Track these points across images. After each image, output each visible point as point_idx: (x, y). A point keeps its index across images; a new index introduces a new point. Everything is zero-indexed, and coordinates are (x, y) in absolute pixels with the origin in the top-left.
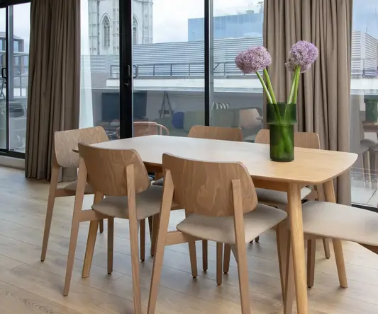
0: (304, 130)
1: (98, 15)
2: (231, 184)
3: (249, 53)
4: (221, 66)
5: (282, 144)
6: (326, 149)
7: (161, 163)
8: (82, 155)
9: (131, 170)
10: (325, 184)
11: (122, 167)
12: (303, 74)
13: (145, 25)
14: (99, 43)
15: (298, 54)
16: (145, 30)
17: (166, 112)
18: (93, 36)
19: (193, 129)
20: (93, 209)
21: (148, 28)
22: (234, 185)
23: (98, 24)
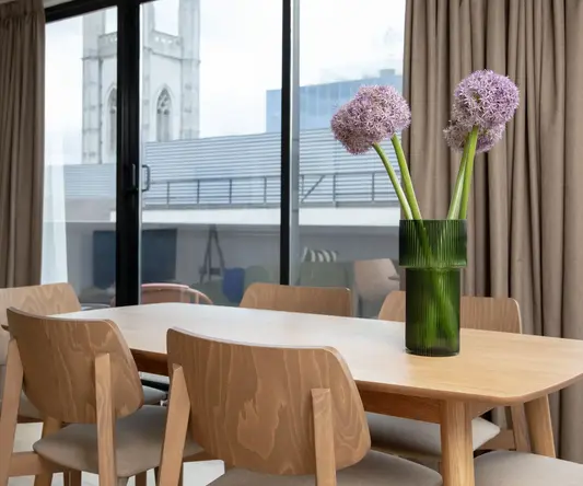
0: (488, 293)
1: (100, 87)
2: (310, 399)
3: (360, 100)
4: (328, 182)
5: (432, 316)
6: (535, 333)
7: (166, 352)
8: (14, 336)
9: (103, 365)
10: (530, 406)
11: (88, 359)
12: (486, 155)
13: (186, 105)
14: (100, 143)
15: (471, 101)
16: (185, 114)
17: (213, 271)
18: (90, 130)
19: (250, 292)
20: (35, 452)
21: (190, 111)
22: (316, 402)
23: (101, 106)
